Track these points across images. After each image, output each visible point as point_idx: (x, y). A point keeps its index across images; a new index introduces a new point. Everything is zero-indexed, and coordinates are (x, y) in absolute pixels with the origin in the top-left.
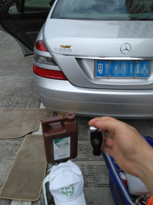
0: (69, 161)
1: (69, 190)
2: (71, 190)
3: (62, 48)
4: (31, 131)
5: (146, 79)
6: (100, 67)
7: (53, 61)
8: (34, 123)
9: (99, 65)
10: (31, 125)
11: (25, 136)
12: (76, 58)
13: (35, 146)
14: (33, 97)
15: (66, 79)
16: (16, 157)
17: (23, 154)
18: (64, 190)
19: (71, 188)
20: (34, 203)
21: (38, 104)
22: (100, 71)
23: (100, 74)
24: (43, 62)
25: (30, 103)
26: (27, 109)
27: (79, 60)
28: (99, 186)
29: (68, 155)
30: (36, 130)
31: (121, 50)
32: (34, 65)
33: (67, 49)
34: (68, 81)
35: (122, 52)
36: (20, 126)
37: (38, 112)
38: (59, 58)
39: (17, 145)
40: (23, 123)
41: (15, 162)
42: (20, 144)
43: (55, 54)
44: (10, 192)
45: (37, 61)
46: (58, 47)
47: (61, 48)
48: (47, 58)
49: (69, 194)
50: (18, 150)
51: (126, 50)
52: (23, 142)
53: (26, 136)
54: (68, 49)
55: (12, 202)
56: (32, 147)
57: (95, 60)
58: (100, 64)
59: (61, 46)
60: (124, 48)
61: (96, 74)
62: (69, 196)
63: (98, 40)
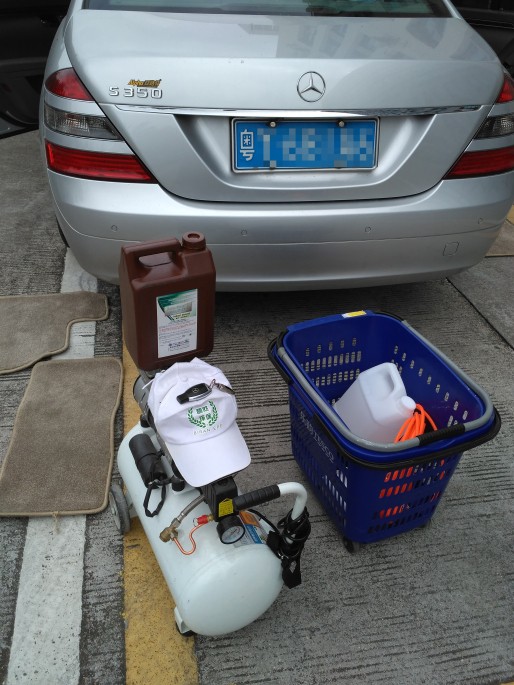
0: (196, 360)
1: (204, 413)
2: (210, 410)
3: (136, 87)
4: (47, 353)
5: (370, 171)
6: (247, 141)
7: (108, 127)
8: (51, 333)
9: (242, 133)
10: (45, 338)
11: (31, 367)
12: (178, 117)
13: (69, 391)
14: (33, 264)
15: (150, 178)
16: (17, 420)
17: (37, 410)
18: (195, 414)
19: (210, 408)
20: (93, 520)
21: (51, 281)
22: (248, 153)
23: (247, 159)
24: (76, 134)
25: (27, 281)
26: (22, 298)
27: (186, 121)
28: (266, 462)
29: (193, 346)
30: (63, 349)
31: (300, 90)
32: (48, 143)
33: (149, 89)
34: (157, 185)
35: (303, 95)
36: (12, 343)
37: (58, 303)
38: (125, 117)
39: (13, 392)
40: (19, 335)
41: (18, 431)
42: (22, 390)
43: (113, 106)
44: (21, 501)
45: (57, 131)
46: (123, 84)
47: (131, 87)
48: (88, 119)
49: (206, 421)
50: (19, 402)
51: (312, 91)
52: (30, 382)
53: (35, 367)
54: (154, 89)
55: (29, 524)
56: (61, 393)
57: (231, 118)
58: (246, 132)
59: (133, 82)
60: (305, 84)
61: (237, 160)
62: (208, 427)
63: (236, 62)
